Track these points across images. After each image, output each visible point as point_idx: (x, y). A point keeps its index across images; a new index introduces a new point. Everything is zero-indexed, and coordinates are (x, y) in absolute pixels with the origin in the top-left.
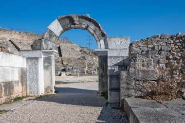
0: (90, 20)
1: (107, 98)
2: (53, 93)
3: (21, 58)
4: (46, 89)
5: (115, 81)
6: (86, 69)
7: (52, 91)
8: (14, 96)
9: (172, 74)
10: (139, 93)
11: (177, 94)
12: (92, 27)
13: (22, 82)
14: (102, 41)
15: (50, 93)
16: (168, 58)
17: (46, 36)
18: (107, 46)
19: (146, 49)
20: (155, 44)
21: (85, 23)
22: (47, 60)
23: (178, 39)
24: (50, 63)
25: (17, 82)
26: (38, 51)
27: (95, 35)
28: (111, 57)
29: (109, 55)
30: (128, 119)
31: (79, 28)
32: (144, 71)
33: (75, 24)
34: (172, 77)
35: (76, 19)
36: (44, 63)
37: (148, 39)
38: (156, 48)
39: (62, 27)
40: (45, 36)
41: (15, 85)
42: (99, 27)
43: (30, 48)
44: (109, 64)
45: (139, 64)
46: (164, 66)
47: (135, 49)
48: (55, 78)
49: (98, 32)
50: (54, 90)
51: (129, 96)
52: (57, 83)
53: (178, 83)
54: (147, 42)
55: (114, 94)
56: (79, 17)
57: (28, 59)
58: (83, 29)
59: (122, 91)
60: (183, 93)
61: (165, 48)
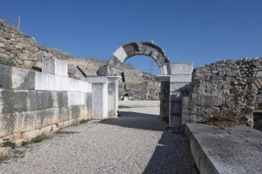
0: (154, 46)
2: (116, 117)
3: (87, 83)
4: (110, 113)
5: (176, 107)
6: (147, 94)
7: (115, 115)
8: (80, 119)
9: (236, 100)
10: (201, 119)
11: (240, 120)
12: (156, 53)
13: (88, 106)
14: (165, 67)
15: (113, 117)
16: (232, 84)
17: (111, 62)
18: (169, 72)
19: (210, 75)
21: (149, 49)
22: (112, 86)
23: (245, 64)
24: (114, 89)
25: (83, 106)
26: (103, 78)
27: (158, 61)
28: (174, 83)
29: (171, 81)
30: (189, 144)
31: (143, 54)
32: (206, 97)
33: (138, 51)
34: (236, 103)
35: (140, 46)
36: (109, 87)
37: (212, 64)
38: (220, 74)
41: (81, 108)
42: (163, 53)
43: (95, 74)
44: (171, 90)
45: (202, 90)
46: (228, 92)
47: (198, 74)
48: (118, 103)
49: (161, 58)
50: (117, 114)
51: (190, 121)
53: (243, 109)
54: (211, 67)
55: (176, 119)
56: (144, 44)
57: (94, 84)
59: (184, 116)
60: (247, 119)
61: (231, 74)
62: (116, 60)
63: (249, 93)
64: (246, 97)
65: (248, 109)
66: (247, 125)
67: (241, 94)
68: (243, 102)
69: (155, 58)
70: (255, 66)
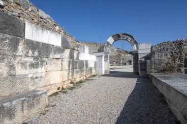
0: (128, 35)
1: (139, 74)
2: (109, 73)
4: (105, 72)
5: (143, 66)
8: (92, 74)
9: (174, 60)
10: (157, 71)
11: (178, 70)
12: (130, 38)
14: (135, 46)
15: (107, 74)
16: (172, 53)
17: (106, 44)
18: (138, 48)
19: (160, 49)
20: (165, 46)
21: (126, 37)
22: (106, 57)
23: (177, 43)
24: (108, 58)
28: (140, 54)
31: (123, 39)
32: (159, 60)
33: (120, 38)
34: (175, 62)
35: (121, 35)
36: (105, 58)
38: (165, 48)
41: (93, 69)
42: (133, 39)
43: (98, 51)
44: (139, 57)
45: (156, 56)
46: (170, 57)
47: (154, 49)
49: (133, 41)
51: (151, 72)
52: (110, 69)
53: (178, 65)
54: (160, 45)
55: (143, 72)
57: (98, 56)
58: (125, 40)
59: (148, 70)
60: (181, 70)
61: (170, 48)
62: (108, 44)
63: (180, 57)
64: (179, 59)
65: (181, 65)
66: (181, 72)
67: (177, 57)
68: (178, 61)
69: (130, 41)
70: (182, 44)
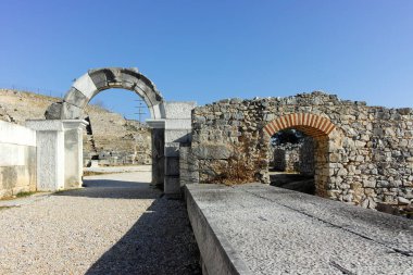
0: (138, 76)
1: (162, 189)
2: (80, 186)
3: (28, 130)
4: (68, 181)
5: (176, 164)
6: (134, 156)
7: (77, 183)
8: (17, 190)
9: (247, 151)
10: (205, 177)
11: (254, 177)
12: (141, 86)
13: (29, 169)
14: (156, 107)
15: (75, 187)
16: (241, 129)
17: (70, 97)
18: (163, 116)
19: (212, 117)
20: (224, 111)
21: (131, 80)
22: (72, 135)
23: (253, 104)
24: (76, 140)
25: (22, 168)
26: (57, 122)
27: (146, 98)
28: (169, 130)
29: (166, 127)
31: (121, 87)
32: (210, 147)
33: (115, 81)
34: (248, 155)
35: (117, 75)
36: (67, 138)
37: (214, 103)
38: (225, 116)
39: (96, 85)
40: (68, 98)
41: (18, 171)
42: (152, 87)
43: (42, 117)
44: (166, 141)
45: (203, 137)
46: (237, 140)
47: (198, 116)
49: (150, 94)
50: (81, 183)
51: (191, 181)
53: (256, 163)
54: (213, 107)
55: (173, 181)
56: (122, 71)
57: (40, 132)
58: (127, 88)
59: (182, 174)
60: (261, 176)
61: (238, 116)
62: (78, 95)
63: (261, 141)
64: (258, 147)
65: (262, 162)
66: (263, 182)
67: (252, 143)
68: (256, 153)
69: (142, 93)
70: (264, 108)
